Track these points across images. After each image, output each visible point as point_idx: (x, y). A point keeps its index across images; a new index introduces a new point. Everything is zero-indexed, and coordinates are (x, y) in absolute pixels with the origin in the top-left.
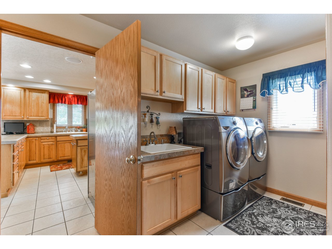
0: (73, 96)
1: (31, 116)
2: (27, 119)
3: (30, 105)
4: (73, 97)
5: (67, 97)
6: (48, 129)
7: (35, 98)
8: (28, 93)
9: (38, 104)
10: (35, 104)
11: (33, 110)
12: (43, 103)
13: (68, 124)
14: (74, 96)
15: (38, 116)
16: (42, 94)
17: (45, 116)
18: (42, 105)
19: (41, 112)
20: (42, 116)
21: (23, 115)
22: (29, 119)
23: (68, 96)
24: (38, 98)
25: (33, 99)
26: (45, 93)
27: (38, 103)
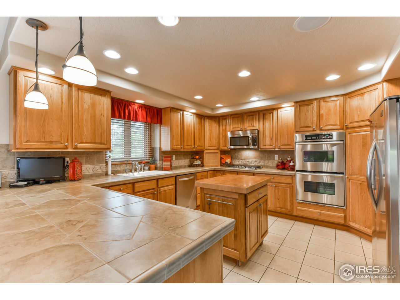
0: (140, 106)
1: (82, 143)
2: (74, 149)
3: (79, 118)
4: (139, 108)
5: (132, 108)
6: (102, 167)
7: (89, 104)
8: (77, 92)
9: (93, 117)
10: (89, 116)
11: (85, 129)
12: (102, 116)
13: (125, 156)
14: (142, 106)
15: (95, 143)
16: (100, 97)
17: (105, 143)
18: (101, 120)
19: (100, 134)
20: (101, 143)
21: (66, 141)
22: (77, 148)
23: (133, 106)
24: (93, 105)
25: (85, 106)
26: (105, 95)
27: (95, 116)
